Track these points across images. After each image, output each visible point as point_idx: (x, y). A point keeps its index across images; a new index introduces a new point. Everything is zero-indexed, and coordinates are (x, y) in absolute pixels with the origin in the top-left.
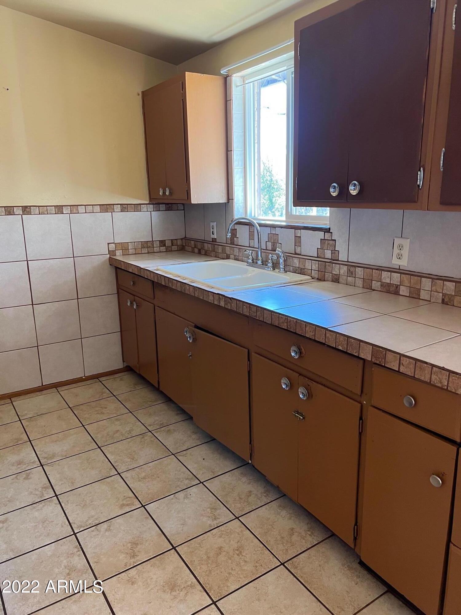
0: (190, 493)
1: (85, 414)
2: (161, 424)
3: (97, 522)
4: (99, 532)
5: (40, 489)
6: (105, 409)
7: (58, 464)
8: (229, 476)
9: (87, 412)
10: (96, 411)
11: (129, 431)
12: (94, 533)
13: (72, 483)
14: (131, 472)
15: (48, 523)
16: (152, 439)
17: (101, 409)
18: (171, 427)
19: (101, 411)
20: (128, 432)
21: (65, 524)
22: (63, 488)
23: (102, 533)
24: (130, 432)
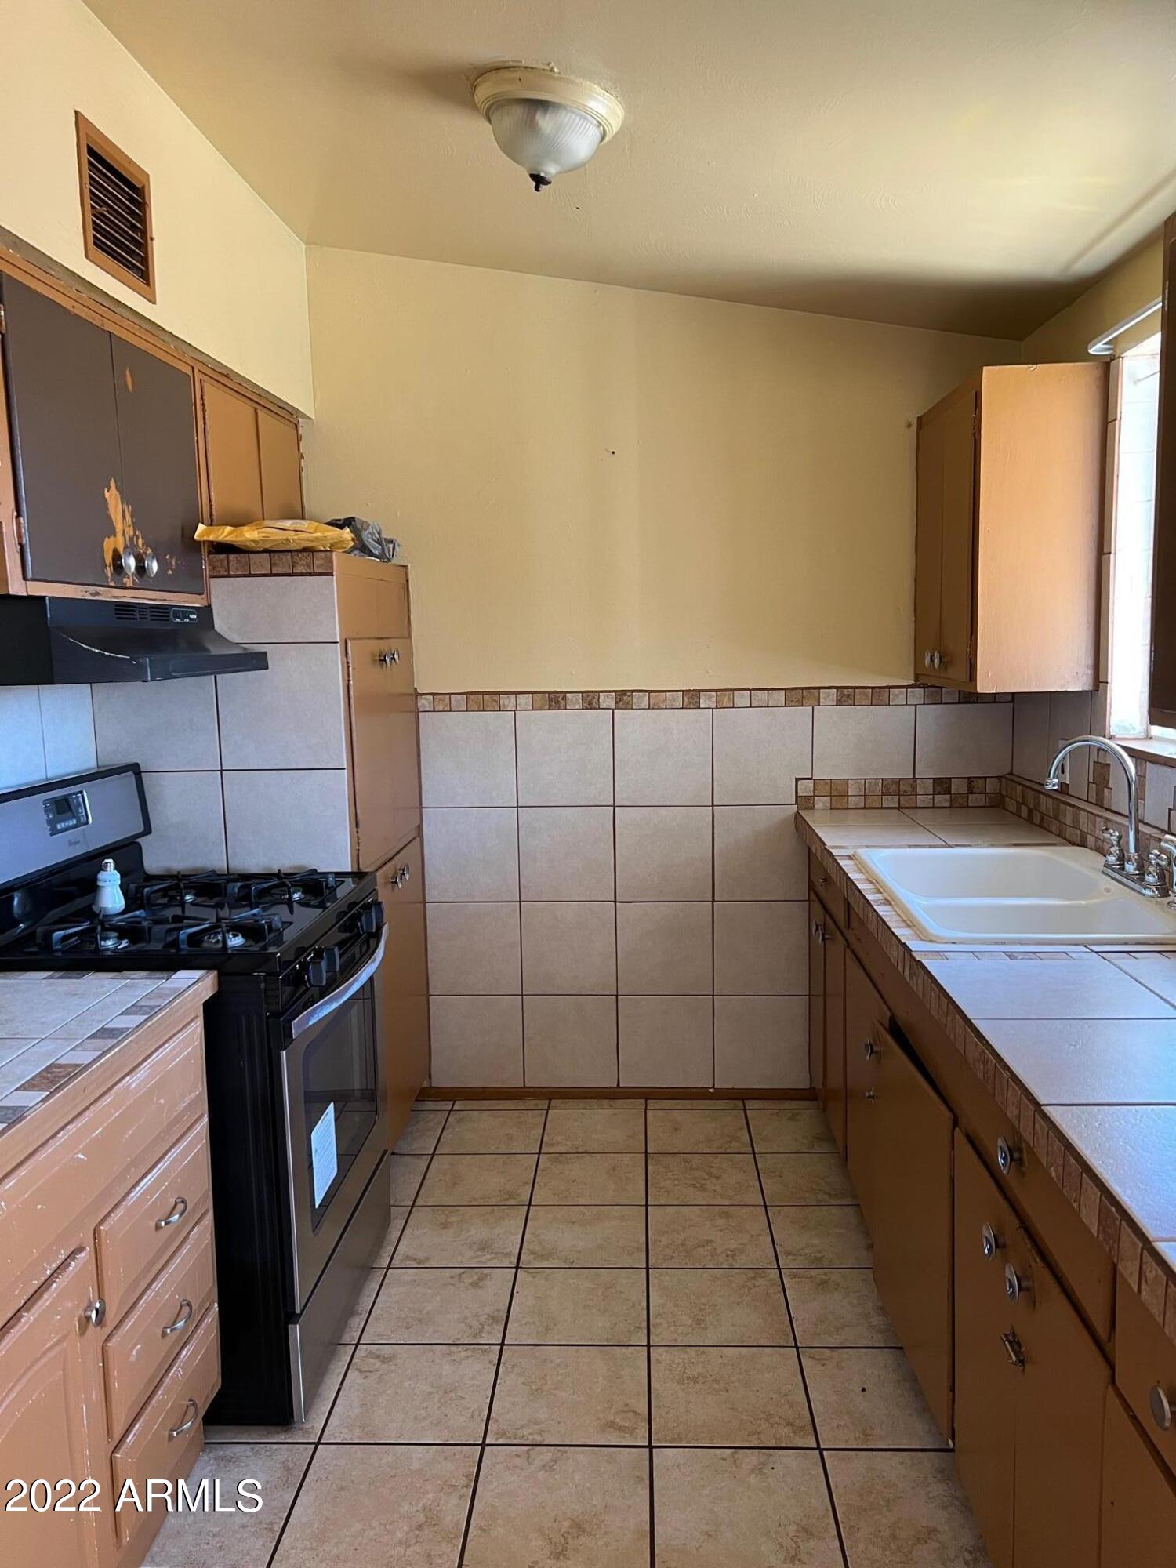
0: (774, 1463)
1: (666, 1180)
2: (817, 1259)
3: (538, 1439)
4: (529, 1464)
5: (483, 1319)
6: (714, 1181)
7: (547, 1275)
8: (902, 1463)
9: (673, 1175)
10: (695, 1178)
11: (731, 1251)
12: (517, 1461)
13: (547, 1329)
14: (673, 1352)
15: (454, 1397)
16: (771, 1291)
17: (707, 1177)
18: (835, 1276)
19: (703, 1182)
20: (729, 1253)
21: (480, 1415)
22: (523, 1334)
23: (533, 1468)
24: (734, 1253)
